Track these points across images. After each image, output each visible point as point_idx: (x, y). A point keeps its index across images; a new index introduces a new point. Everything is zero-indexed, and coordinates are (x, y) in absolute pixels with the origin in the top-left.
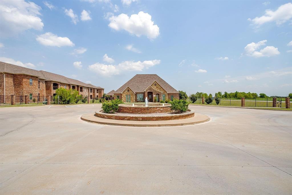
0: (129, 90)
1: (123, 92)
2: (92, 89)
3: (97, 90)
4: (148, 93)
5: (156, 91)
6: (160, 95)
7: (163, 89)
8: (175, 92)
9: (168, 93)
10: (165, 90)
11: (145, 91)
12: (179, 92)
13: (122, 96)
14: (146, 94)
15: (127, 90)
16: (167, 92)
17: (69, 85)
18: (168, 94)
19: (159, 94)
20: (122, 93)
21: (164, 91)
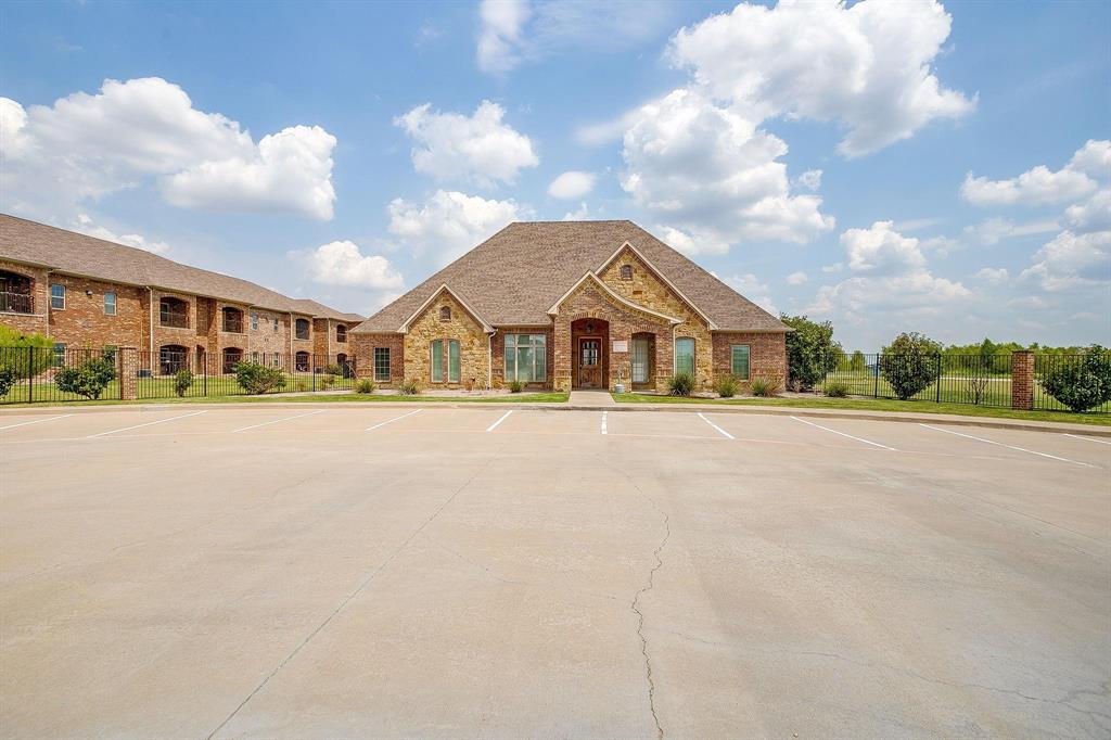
0: (454, 307)
1: (412, 325)
2: (307, 322)
3: (341, 329)
4: (579, 325)
5: (628, 315)
6: (659, 341)
7: (678, 298)
8: (758, 327)
9: (713, 326)
10: (692, 310)
11: (554, 311)
12: (785, 321)
13: (407, 353)
14: (563, 333)
15: (439, 306)
16: (705, 324)
17: (140, 292)
18: (714, 334)
19: (651, 338)
20: (403, 330)
21: (686, 314)
